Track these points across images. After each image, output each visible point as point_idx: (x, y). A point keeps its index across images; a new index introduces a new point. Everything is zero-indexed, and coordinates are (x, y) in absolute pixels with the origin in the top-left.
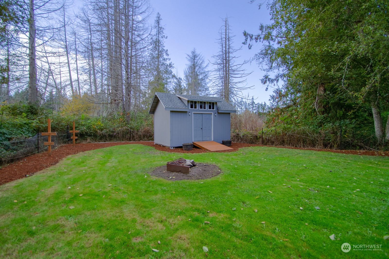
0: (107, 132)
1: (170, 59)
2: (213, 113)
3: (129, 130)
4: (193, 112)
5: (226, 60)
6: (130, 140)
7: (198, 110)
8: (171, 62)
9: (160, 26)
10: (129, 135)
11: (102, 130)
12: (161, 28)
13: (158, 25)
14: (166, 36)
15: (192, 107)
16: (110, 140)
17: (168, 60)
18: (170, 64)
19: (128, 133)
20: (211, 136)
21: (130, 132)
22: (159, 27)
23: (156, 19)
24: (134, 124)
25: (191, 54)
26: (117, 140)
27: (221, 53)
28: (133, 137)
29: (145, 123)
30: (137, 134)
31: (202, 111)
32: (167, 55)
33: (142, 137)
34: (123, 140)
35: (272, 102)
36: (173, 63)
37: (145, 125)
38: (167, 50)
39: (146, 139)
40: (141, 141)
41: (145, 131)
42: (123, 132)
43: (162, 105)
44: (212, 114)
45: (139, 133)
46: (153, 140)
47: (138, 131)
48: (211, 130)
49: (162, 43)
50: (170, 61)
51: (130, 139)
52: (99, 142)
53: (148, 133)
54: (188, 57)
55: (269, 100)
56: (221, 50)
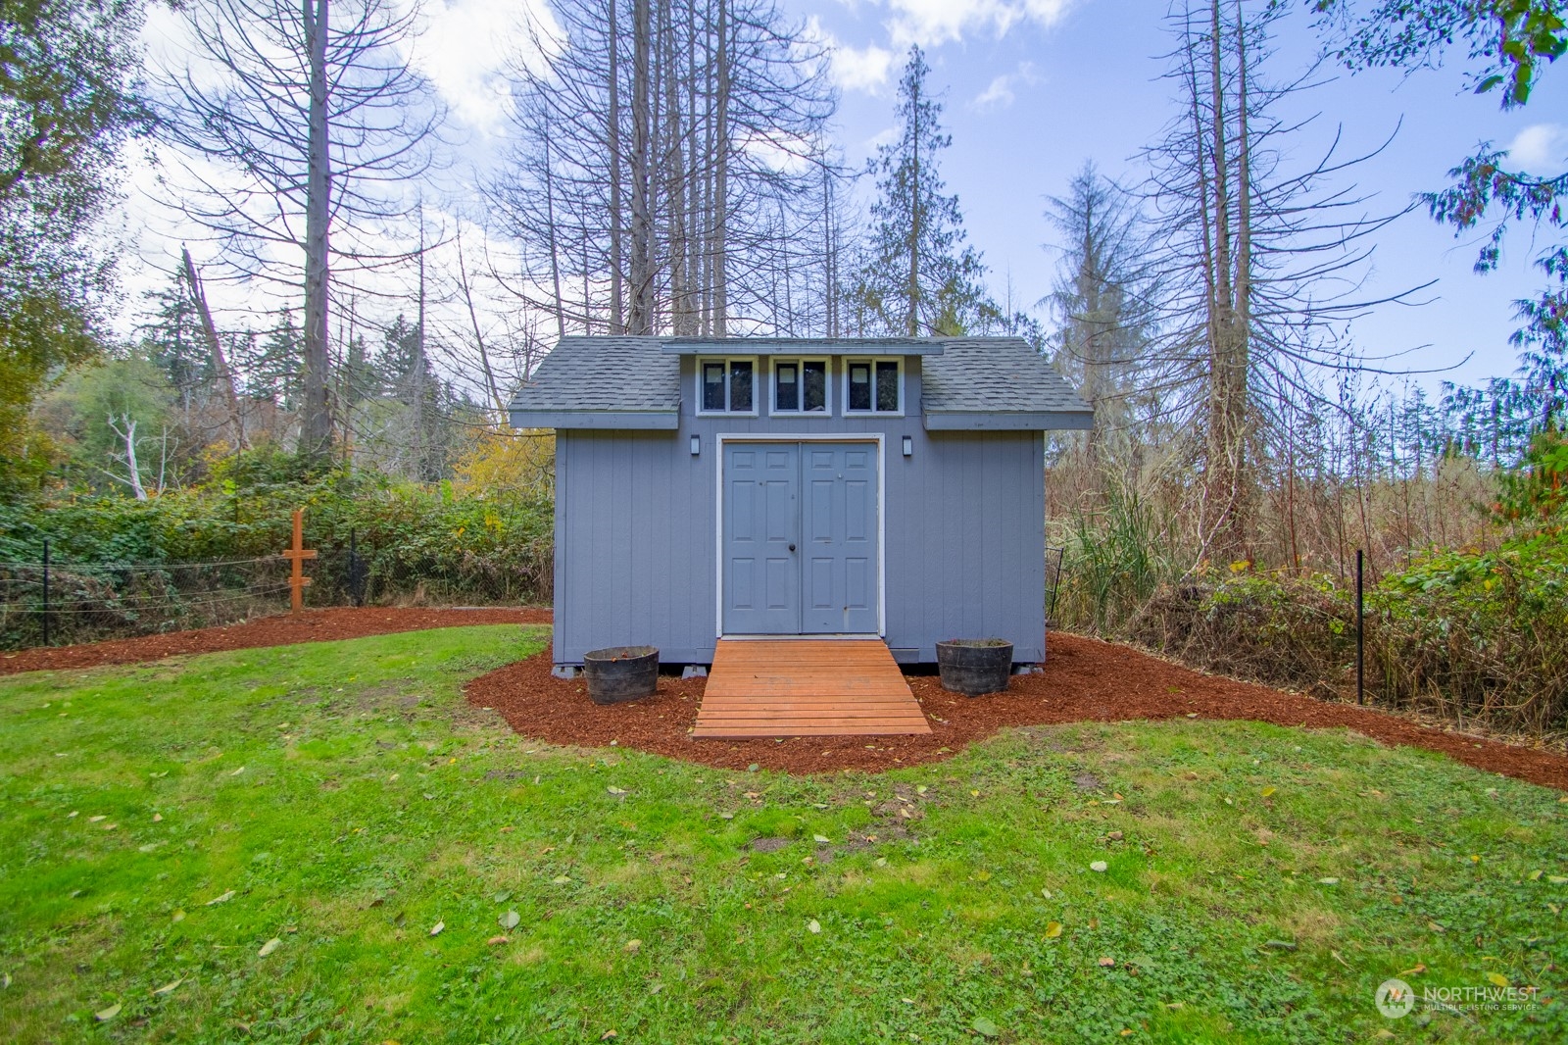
1: (963, 236)
2: (882, 437)
4: (720, 437)
5: (1217, 158)
7: (763, 422)
8: (971, 248)
9: (922, 101)
12: (927, 107)
13: (915, 98)
14: (945, 138)
15: (713, 398)
17: (954, 243)
18: (968, 259)
20: (868, 603)
22: (916, 105)
23: (904, 76)
25: (1068, 195)
27: (1188, 126)
31: (797, 425)
32: (956, 217)
35: (1536, 348)
36: (977, 251)
38: (956, 199)
44: (875, 443)
49: (930, 173)
50: (965, 245)
54: (1057, 211)
55: (1517, 337)
56: (1188, 108)
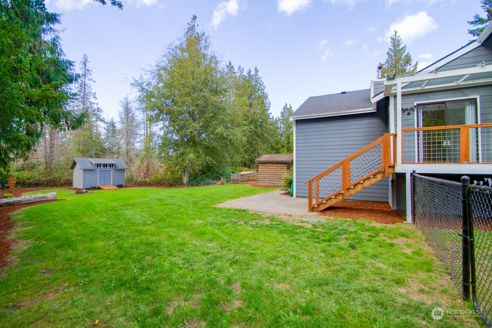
0: (34, 181)
1: (97, 104)
2: (112, 170)
3: (52, 179)
4: (98, 170)
6: (53, 187)
7: (102, 169)
9: (87, 68)
10: (52, 183)
11: (29, 179)
12: (88, 70)
13: (85, 67)
14: (93, 80)
15: (98, 167)
16: (36, 187)
18: (98, 108)
19: (51, 182)
20: (110, 182)
21: (54, 181)
22: (85, 69)
23: (82, 61)
24: (56, 175)
25: (123, 101)
26: (43, 187)
28: (56, 184)
29: (66, 175)
30: (59, 182)
31: (105, 169)
32: (95, 98)
33: (63, 184)
34: (47, 187)
36: (101, 108)
37: (66, 176)
39: (66, 185)
40: (63, 187)
41: (66, 180)
42: (48, 181)
43: (78, 167)
45: (61, 182)
46: (72, 186)
47: (60, 180)
48: (111, 179)
51: (53, 185)
52: (27, 188)
53: (68, 181)
